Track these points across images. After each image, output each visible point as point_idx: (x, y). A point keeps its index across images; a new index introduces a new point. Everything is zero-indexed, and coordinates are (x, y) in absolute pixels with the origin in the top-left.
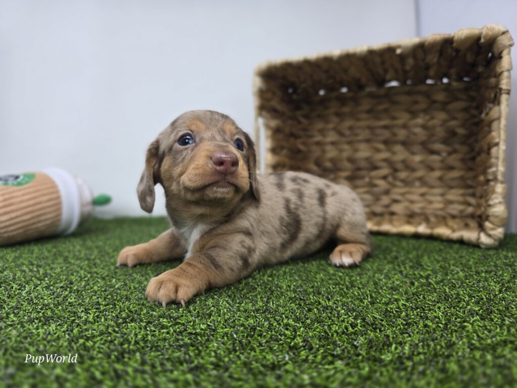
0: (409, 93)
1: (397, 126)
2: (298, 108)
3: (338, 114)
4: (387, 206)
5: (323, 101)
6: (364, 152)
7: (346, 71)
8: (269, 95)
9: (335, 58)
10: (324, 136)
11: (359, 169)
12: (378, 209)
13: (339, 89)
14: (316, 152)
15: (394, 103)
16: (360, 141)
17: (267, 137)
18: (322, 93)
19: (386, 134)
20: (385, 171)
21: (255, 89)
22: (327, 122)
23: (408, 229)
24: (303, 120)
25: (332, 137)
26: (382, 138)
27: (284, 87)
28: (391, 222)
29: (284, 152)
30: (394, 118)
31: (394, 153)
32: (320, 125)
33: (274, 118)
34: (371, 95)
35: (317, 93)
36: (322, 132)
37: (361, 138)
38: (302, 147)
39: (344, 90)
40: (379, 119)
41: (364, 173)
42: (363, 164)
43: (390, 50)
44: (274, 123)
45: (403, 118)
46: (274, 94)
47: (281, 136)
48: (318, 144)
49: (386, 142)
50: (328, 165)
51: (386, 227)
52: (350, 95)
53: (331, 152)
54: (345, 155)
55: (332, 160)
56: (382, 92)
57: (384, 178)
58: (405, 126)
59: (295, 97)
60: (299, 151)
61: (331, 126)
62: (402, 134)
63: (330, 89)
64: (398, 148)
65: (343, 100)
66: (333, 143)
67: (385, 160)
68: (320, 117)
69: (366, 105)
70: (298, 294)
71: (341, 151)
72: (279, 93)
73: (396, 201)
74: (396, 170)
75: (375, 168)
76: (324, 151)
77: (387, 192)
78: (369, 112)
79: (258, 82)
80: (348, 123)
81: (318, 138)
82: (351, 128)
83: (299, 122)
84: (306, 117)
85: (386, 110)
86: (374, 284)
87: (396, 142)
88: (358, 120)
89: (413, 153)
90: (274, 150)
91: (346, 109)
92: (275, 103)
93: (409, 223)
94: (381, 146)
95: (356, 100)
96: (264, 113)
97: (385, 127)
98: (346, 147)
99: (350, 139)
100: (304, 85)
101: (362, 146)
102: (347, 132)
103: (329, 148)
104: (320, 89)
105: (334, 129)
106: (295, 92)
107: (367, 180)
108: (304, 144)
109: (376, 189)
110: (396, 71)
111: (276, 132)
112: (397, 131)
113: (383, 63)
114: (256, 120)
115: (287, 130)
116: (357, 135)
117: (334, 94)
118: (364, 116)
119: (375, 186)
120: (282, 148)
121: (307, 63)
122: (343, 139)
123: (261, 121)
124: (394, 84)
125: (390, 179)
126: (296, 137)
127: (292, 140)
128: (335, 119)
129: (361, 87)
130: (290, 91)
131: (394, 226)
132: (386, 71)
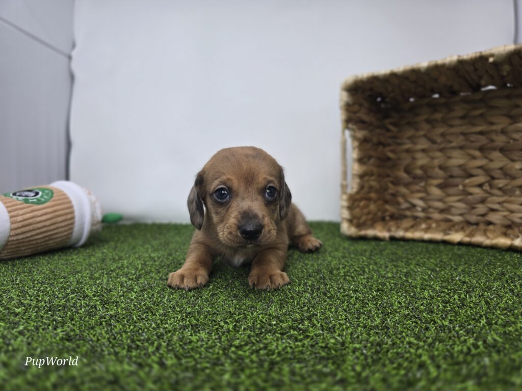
0: (508, 97)
1: (495, 131)
2: (387, 116)
3: (428, 121)
4: (483, 215)
5: (413, 109)
6: (457, 159)
7: (436, 80)
8: (356, 108)
9: (422, 70)
10: (415, 143)
11: (451, 177)
12: (473, 218)
13: (430, 96)
14: (406, 160)
15: (491, 107)
16: (454, 148)
17: (354, 148)
18: (412, 100)
19: (483, 140)
20: (481, 179)
21: (342, 103)
22: (417, 130)
23: (504, 241)
24: (391, 127)
25: (423, 144)
26: (478, 144)
27: (371, 99)
28: (485, 233)
29: (372, 161)
30: (492, 124)
31: (491, 160)
32: (410, 132)
33: (360, 129)
34: (465, 100)
35: (408, 100)
36: (412, 139)
37: (454, 144)
38: (391, 155)
39: (436, 96)
40: (474, 125)
41: (457, 180)
42: (457, 172)
43: (482, 59)
44: (360, 134)
45: (501, 122)
46: (361, 105)
47: (369, 145)
48: (408, 151)
49: (481, 149)
50: (419, 172)
51: (479, 239)
52: (443, 100)
53: (422, 160)
54: (436, 162)
55: (422, 168)
56: (477, 96)
57: (480, 186)
58: (503, 132)
59: (383, 106)
60: (389, 159)
61: (422, 133)
62: (500, 140)
63: (420, 97)
64: (496, 155)
65: (434, 106)
66: (423, 151)
67: (480, 167)
68: (409, 124)
69: (459, 111)
70: (412, 312)
71: (433, 158)
72: (366, 104)
73: (492, 210)
74: (493, 178)
75: (471, 176)
76: (414, 159)
77: (483, 201)
78: (463, 118)
79: (345, 97)
80: (441, 130)
81: (408, 146)
82: (443, 135)
83: (388, 130)
84: (395, 124)
85: (481, 115)
86: (486, 304)
87: (494, 149)
88: (452, 126)
89: (513, 161)
90: (360, 161)
91: (438, 116)
92: (362, 115)
93: (505, 235)
94: (477, 153)
95: (448, 107)
96: (350, 126)
97: (481, 133)
98: (439, 154)
99: (441, 146)
100: (392, 95)
101: (456, 153)
102: (439, 140)
103: (419, 155)
104: (410, 97)
105: (425, 136)
106: (383, 101)
107: (461, 187)
108: (393, 151)
109: (470, 197)
110: (492, 77)
111: (363, 143)
112: (494, 137)
113: (476, 70)
114: (343, 133)
115: (375, 140)
116: (450, 142)
117: (426, 101)
118: (458, 122)
119: (471, 194)
120: (370, 157)
121: (393, 75)
122: (435, 146)
123: (347, 133)
124: (491, 87)
125: (486, 187)
126: (384, 145)
127: (380, 148)
128: (426, 126)
129: (454, 93)
130: (379, 99)
131: (488, 238)
132: (480, 77)
